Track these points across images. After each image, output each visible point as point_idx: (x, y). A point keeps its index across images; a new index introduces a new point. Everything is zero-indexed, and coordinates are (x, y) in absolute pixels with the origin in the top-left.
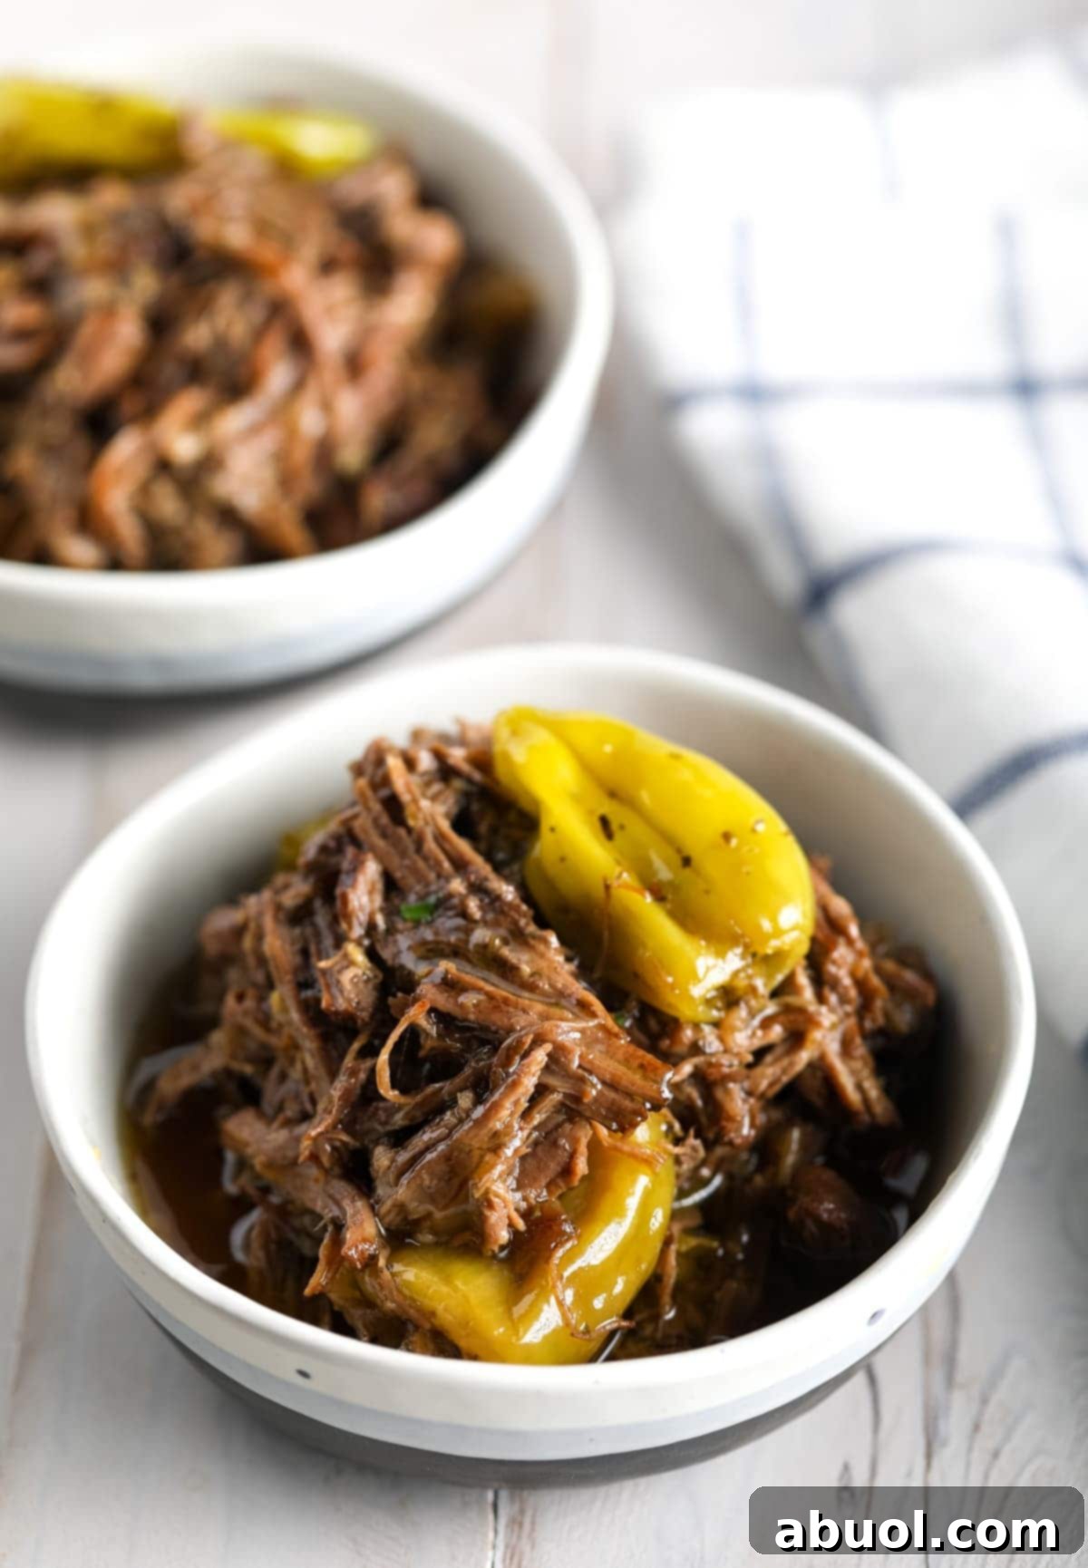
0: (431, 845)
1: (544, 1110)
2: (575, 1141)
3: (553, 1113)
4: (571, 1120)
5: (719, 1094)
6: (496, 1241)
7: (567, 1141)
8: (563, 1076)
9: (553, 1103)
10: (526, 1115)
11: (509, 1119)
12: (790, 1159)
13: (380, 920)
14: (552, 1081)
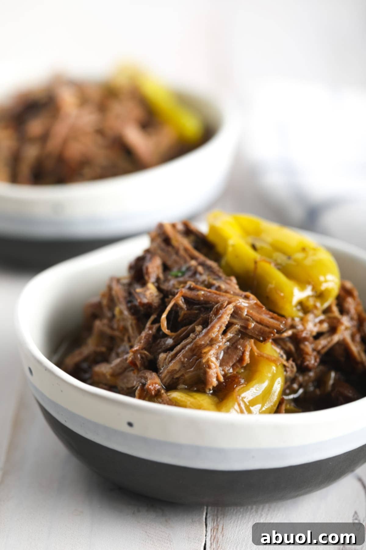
0: (182, 252)
1: (232, 332)
2: (244, 347)
3: (236, 334)
4: (242, 338)
5: (302, 346)
6: (211, 384)
7: (241, 346)
8: (240, 319)
9: (236, 329)
10: (224, 333)
11: (217, 333)
12: (331, 382)
13: (161, 276)
14: (235, 321)
